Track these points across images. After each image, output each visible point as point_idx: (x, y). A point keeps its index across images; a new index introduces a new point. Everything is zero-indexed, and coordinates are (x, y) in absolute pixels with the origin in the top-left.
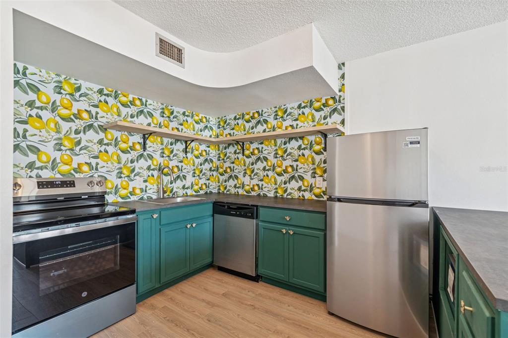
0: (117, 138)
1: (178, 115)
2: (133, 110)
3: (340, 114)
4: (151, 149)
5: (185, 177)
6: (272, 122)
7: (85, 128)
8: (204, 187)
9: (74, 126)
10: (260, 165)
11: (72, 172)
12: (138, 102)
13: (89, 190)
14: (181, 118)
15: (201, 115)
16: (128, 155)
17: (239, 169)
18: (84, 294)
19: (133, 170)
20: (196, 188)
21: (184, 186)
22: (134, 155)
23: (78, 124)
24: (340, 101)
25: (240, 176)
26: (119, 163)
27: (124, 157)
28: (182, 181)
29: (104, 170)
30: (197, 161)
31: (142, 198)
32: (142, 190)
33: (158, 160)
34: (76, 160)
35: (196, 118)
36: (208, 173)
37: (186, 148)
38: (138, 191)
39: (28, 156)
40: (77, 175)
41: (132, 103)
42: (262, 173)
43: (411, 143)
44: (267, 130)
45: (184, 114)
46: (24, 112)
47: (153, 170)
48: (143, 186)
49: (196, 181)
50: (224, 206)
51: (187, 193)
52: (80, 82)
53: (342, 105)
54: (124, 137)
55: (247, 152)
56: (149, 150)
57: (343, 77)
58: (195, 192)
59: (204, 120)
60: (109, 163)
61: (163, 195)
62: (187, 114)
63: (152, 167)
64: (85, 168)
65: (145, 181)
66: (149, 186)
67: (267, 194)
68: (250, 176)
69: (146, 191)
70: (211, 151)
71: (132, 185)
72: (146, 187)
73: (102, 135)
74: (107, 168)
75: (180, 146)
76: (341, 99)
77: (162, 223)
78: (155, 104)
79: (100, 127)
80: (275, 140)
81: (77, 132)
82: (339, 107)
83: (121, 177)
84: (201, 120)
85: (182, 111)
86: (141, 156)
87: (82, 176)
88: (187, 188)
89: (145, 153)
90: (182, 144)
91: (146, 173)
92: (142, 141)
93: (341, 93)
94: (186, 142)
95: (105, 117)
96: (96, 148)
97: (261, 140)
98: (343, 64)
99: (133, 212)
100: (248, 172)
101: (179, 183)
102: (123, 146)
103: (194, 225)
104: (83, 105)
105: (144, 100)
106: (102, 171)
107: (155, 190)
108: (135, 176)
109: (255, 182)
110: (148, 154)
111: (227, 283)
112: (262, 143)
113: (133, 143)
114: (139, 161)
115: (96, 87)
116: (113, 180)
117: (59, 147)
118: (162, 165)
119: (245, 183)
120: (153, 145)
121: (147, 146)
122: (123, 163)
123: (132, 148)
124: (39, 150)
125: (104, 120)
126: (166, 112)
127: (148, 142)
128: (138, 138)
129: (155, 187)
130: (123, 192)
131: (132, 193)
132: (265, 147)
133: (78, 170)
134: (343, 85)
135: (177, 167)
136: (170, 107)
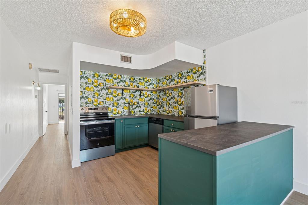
0: (112, 92)
1: (137, 80)
2: (118, 80)
3: (204, 75)
4: (125, 95)
5: (140, 107)
6: (177, 80)
7: (102, 89)
8: (150, 111)
9: (98, 89)
10: (172, 101)
11: (98, 105)
12: (120, 77)
13: (102, 111)
14: (138, 81)
15: (148, 79)
16: (116, 98)
17: (164, 102)
18: (98, 144)
19: (118, 104)
20: (146, 111)
21: (140, 110)
22: (118, 98)
23: (100, 88)
24: (204, 69)
25: (165, 106)
26: (113, 101)
27: (115, 99)
28: (139, 108)
29: (108, 104)
30: (146, 99)
31: (122, 115)
32: (121, 112)
33: (128, 99)
34: (99, 101)
35: (146, 80)
36: (152, 105)
37: (141, 93)
38: (120, 112)
39: (85, 100)
40: (99, 106)
41: (118, 78)
42: (173, 105)
43: (210, 91)
44: (175, 84)
45: (140, 79)
46: (84, 86)
47: (126, 103)
48: (122, 110)
49: (146, 108)
50: (152, 119)
51: (141, 114)
52: (100, 73)
53: (204, 71)
54: (115, 91)
55: (167, 95)
56: (125, 96)
57: (205, 57)
58: (145, 113)
59: (150, 80)
60: (110, 101)
61: (130, 114)
62: (141, 79)
63: (126, 102)
64: (102, 103)
65: (123, 108)
66: (125, 110)
67: (175, 114)
68: (168, 106)
69: (123, 112)
70: (153, 94)
71: (118, 109)
72: (123, 110)
73: (107, 91)
74: (109, 103)
75: (138, 93)
76: (204, 67)
77: (125, 124)
78: (127, 77)
79: (107, 88)
80: (178, 89)
81: (99, 91)
82: (203, 72)
83: (114, 107)
84: (148, 81)
85: (138, 78)
86: (121, 98)
87: (101, 106)
88: (141, 111)
89: (123, 97)
90: (139, 92)
91: (123, 105)
92: (121, 92)
93: (204, 65)
94: (141, 91)
95: (108, 84)
96: (105, 96)
97: (173, 89)
98: (205, 50)
99: (114, 119)
100: (168, 104)
101: (138, 109)
102: (115, 95)
103: (139, 126)
104: (101, 81)
105: (122, 76)
106: (107, 105)
107: (127, 112)
108: (119, 106)
109: (170, 109)
110: (124, 97)
111: (151, 152)
112: (173, 90)
113: (118, 93)
114: (121, 100)
115: (105, 74)
116: (111, 108)
117: (94, 96)
118: (130, 101)
119: (167, 109)
120: (126, 94)
121: (124, 94)
122: (114, 101)
123: (118, 95)
124: (88, 98)
125: (108, 86)
126: (132, 79)
127: (124, 92)
128: (120, 91)
129: (127, 111)
130: (115, 112)
131: (118, 113)
132: (174, 92)
133: (99, 104)
134: (205, 60)
135: (137, 102)
136: (133, 77)
